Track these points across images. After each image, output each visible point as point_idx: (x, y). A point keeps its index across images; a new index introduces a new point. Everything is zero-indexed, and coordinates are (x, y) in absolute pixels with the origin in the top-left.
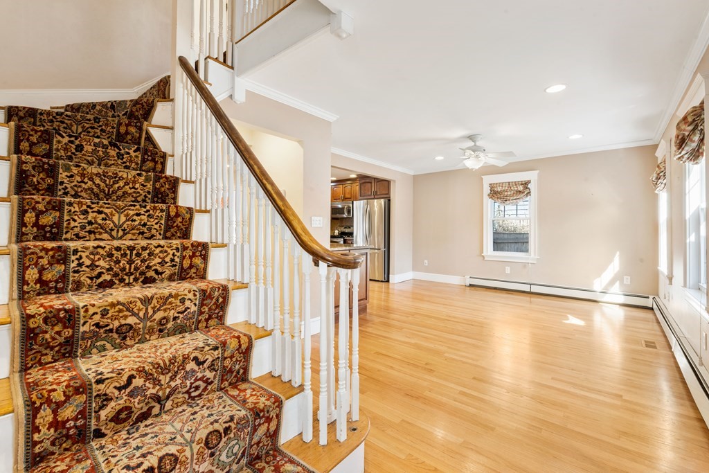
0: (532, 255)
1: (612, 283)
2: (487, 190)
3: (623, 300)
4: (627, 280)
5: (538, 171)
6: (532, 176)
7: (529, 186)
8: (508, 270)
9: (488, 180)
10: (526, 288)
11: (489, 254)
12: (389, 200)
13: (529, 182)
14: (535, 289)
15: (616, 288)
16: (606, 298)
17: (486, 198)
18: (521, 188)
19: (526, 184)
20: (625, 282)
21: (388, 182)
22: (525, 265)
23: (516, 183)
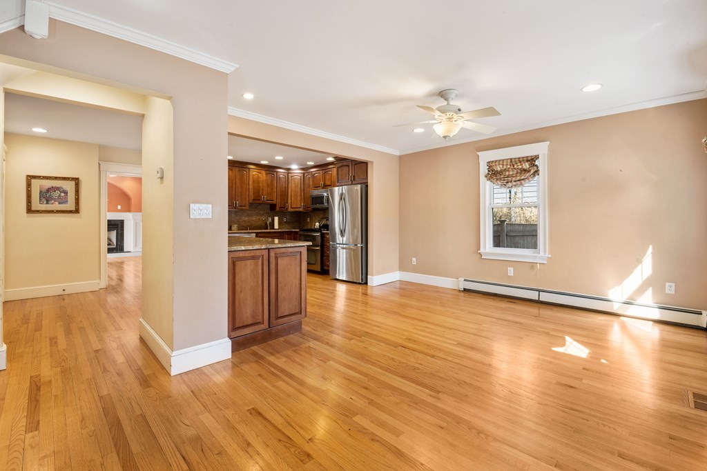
0: (542, 254)
1: (641, 290)
2: (484, 170)
3: (657, 314)
4: (670, 289)
5: (548, 143)
6: (539, 149)
7: (537, 163)
8: (511, 271)
9: (486, 157)
10: (533, 295)
11: (488, 250)
12: (367, 186)
13: (537, 157)
14: (545, 297)
15: (648, 297)
16: (631, 310)
17: (483, 179)
18: (526, 166)
19: (532, 160)
20: (667, 291)
21: (365, 164)
22: (532, 265)
23: (521, 160)
